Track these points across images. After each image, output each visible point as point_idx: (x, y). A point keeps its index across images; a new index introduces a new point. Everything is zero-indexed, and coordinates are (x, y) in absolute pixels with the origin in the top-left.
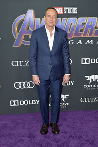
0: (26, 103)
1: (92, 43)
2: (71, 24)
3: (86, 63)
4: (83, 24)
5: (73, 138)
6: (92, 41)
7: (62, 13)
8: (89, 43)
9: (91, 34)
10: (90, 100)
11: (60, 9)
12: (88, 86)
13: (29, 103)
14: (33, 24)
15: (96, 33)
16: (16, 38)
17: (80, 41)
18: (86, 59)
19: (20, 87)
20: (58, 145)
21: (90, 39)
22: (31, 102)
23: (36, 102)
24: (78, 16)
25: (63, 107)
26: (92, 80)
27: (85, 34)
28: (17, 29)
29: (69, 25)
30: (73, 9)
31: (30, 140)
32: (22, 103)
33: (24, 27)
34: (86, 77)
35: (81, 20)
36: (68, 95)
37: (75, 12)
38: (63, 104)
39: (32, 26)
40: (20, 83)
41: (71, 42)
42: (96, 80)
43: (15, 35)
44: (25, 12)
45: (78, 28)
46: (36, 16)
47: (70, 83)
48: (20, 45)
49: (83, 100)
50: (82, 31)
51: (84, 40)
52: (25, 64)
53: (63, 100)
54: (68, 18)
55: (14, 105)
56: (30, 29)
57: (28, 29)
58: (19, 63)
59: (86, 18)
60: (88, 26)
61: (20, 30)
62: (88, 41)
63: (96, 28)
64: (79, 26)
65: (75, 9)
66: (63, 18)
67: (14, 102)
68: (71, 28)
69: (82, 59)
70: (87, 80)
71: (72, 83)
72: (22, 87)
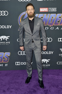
2: (53, 17)
4: (60, 17)
5: (53, 86)
7: (47, 11)
11: (46, 9)
17: (58, 27)
20: (44, 91)
25: (47, 67)
28: (21, 20)
29: (51, 18)
31: (27, 87)
32: (22, 63)
34: (60, 49)
35: (58, 15)
36: (49, 60)
38: (46, 65)
40: (21, 52)
41: (52, 28)
45: (56, 20)
49: (58, 63)
50: (59, 22)
51: (60, 27)
53: (46, 62)
54: (51, 14)
55: (18, 64)
66: (48, 14)
67: (18, 63)
69: (59, 38)
70: (61, 51)
71: (52, 53)
72: (23, 54)
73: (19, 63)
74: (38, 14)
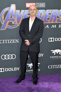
0: (10, 69)
1: (55, 27)
2: (41, 14)
3: (51, 41)
4: (49, 14)
6: (55, 26)
8: (53, 27)
9: (54, 21)
10: (55, 67)
12: (53, 57)
13: (12, 69)
14: (15, 14)
15: (58, 20)
16: (3, 24)
17: (47, 26)
18: (51, 38)
19: (5, 59)
21: (54, 24)
22: (13, 69)
23: (17, 69)
24: (45, 9)
26: (56, 53)
27: (51, 21)
28: (3, 18)
30: (42, 4)
32: (7, 70)
33: (8, 16)
34: (52, 51)
37: (44, 6)
39: (14, 16)
40: (5, 56)
42: (59, 52)
43: (2, 22)
44: (9, 6)
45: (46, 17)
46: (17, 9)
47: (41, 55)
48: (5, 29)
49: (50, 67)
50: (48, 19)
51: (50, 25)
52: (9, 42)
54: (39, 10)
56: (13, 17)
57: (11, 17)
58: (5, 42)
59: (51, 10)
60: (53, 16)
61: (6, 18)
62: (53, 26)
63: (58, 17)
64: (46, 15)
65: (44, 4)
68: (41, 17)
69: (49, 38)
70: (53, 53)
71: (42, 55)
72: (7, 58)
73: (2, 70)
74: (24, 10)
